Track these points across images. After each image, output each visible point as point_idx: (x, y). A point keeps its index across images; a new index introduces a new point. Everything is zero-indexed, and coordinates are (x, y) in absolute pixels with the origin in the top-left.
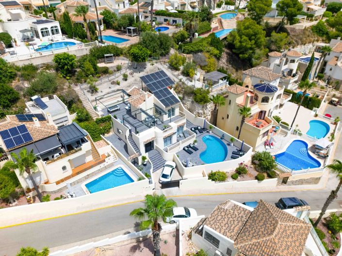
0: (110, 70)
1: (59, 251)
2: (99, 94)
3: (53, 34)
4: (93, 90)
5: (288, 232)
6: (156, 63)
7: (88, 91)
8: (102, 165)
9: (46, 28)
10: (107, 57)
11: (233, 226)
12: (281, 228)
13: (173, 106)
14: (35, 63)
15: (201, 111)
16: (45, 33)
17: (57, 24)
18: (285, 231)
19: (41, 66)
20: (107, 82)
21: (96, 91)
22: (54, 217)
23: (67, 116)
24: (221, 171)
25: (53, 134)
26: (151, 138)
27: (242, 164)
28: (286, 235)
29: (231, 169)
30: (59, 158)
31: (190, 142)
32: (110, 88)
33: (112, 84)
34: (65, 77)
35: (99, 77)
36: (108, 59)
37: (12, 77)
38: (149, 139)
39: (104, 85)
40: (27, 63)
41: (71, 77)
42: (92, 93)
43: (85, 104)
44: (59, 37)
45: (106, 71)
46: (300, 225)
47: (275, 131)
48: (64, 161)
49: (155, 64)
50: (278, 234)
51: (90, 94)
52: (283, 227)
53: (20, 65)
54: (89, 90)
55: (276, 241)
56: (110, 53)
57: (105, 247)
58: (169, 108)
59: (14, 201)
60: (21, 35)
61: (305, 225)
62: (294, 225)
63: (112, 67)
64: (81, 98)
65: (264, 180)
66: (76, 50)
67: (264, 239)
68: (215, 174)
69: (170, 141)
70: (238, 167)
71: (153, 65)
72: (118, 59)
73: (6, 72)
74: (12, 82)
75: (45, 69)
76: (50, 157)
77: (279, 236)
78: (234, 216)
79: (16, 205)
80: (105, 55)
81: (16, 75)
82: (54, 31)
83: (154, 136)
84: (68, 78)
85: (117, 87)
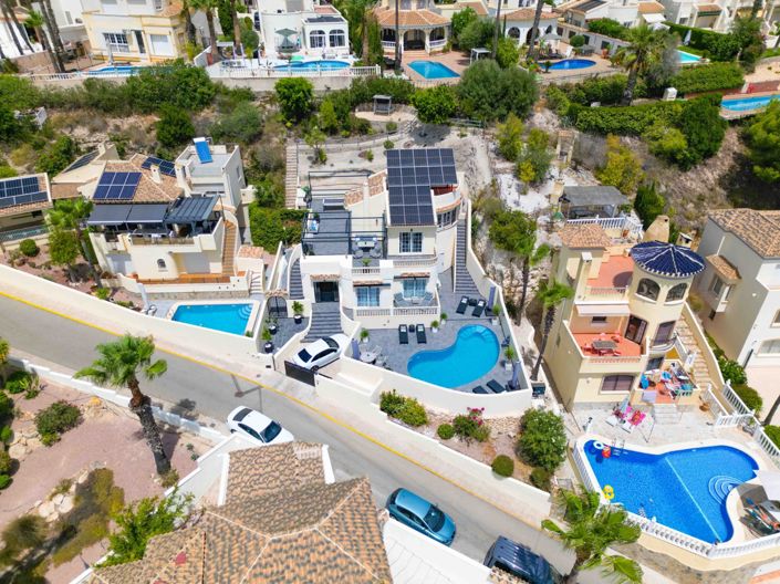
0: (375, 127)
1: (47, 369)
2: (326, 168)
3: (332, 45)
4: (319, 158)
5: (314, 557)
6: (474, 133)
7: (310, 158)
8: (224, 287)
9: (321, 32)
10: (380, 101)
11: (264, 485)
12: (306, 538)
13: (417, 229)
14: (256, 88)
15: (499, 267)
16: (316, 41)
17: (344, 26)
18: (311, 548)
19: (264, 95)
20: (353, 149)
21: (324, 162)
22: (99, 326)
23: (222, 184)
24: (420, 403)
25: (164, 200)
26: (329, 274)
27: (475, 411)
28: (302, 558)
29: (446, 412)
30: (157, 243)
31: (424, 321)
32: (351, 162)
33: (360, 156)
34: (284, 123)
35: (347, 137)
36: (381, 106)
37: (205, 102)
38: (324, 274)
39: (342, 155)
40: (242, 85)
41: (296, 124)
42: (314, 163)
43: (289, 178)
44: (342, 52)
45: (364, 129)
46: (363, 566)
47: (674, 394)
48: (162, 251)
49: (469, 136)
50: (285, 543)
51: (309, 163)
52: (315, 539)
53: (231, 85)
54: (312, 155)
55: (265, 550)
56: (388, 94)
57: (109, 405)
58: (406, 229)
59: (78, 281)
60: (281, 39)
61: (376, 575)
62: (346, 556)
63: (377, 123)
64: (289, 167)
65: (510, 479)
66: (332, 78)
67: (254, 532)
68: (399, 401)
69: (374, 299)
70: (466, 413)
71: (462, 136)
72: (404, 111)
73: (195, 91)
74: (201, 110)
75: (266, 102)
76: (145, 235)
77: (284, 547)
78: (287, 472)
79: (76, 288)
80: (376, 97)
81: (212, 100)
82: (336, 40)
83: (337, 273)
84: (289, 124)
85: (366, 164)
